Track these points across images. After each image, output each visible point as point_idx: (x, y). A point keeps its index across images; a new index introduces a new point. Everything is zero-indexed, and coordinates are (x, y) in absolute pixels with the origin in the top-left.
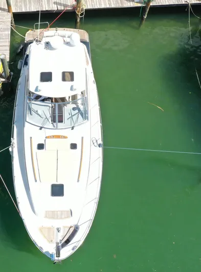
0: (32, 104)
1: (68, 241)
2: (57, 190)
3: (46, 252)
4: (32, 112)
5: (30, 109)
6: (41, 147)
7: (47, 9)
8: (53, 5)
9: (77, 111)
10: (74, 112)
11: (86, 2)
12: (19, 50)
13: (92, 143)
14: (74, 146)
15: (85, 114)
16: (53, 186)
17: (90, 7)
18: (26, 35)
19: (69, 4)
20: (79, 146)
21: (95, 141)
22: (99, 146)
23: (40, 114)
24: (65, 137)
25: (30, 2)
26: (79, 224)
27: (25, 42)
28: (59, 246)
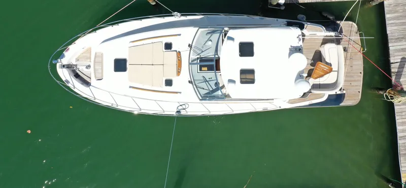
0: (218, 34)
1: (77, 76)
2: (120, 65)
3: (64, 55)
4: (210, 35)
5: (213, 32)
6: (168, 46)
7: (391, 48)
8: (401, 57)
9: (214, 87)
10: (213, 83)
11: (403, 104)
12: (325, 15)
13: (181, 104)
14: (169, 83)
15: (210, 97)
16: (124, 61)
17: (397, 109)
18: (351, 23)
19: (401, 80)
20: (168, 88)
21: (184, 107)
22: (177, 112)
23: (206, 44)
24: (179, 73)
25: (403, 24)
26: (91, 87)
27: (338, 22)
28: (74, 67)
